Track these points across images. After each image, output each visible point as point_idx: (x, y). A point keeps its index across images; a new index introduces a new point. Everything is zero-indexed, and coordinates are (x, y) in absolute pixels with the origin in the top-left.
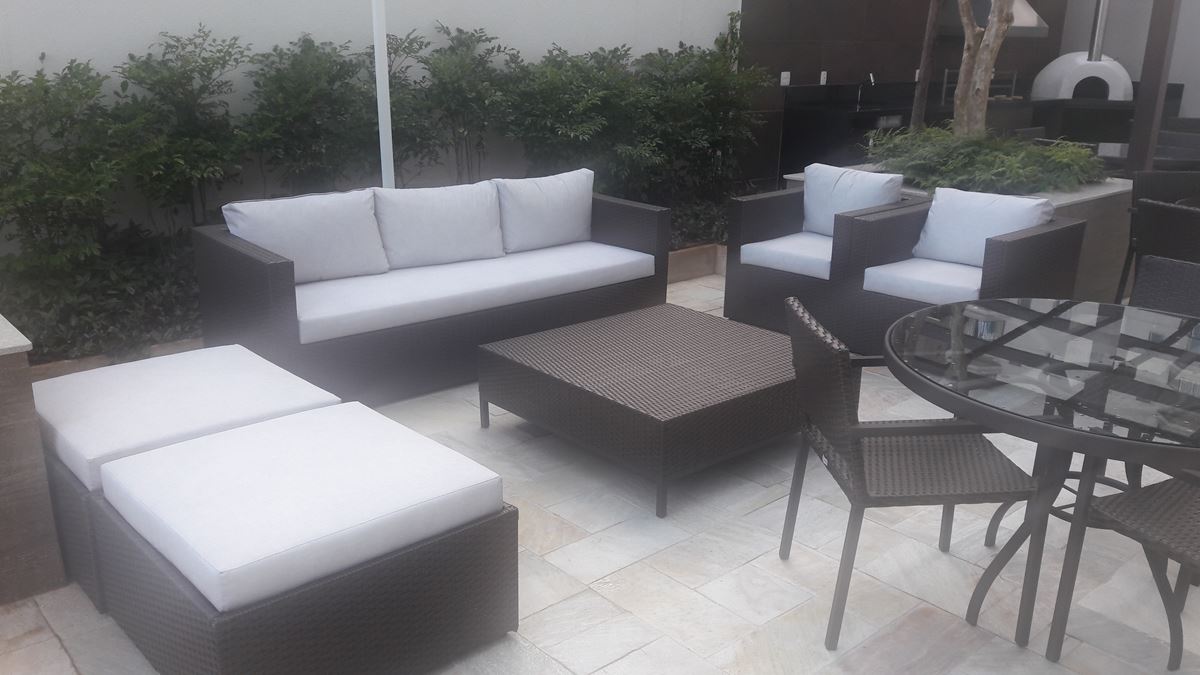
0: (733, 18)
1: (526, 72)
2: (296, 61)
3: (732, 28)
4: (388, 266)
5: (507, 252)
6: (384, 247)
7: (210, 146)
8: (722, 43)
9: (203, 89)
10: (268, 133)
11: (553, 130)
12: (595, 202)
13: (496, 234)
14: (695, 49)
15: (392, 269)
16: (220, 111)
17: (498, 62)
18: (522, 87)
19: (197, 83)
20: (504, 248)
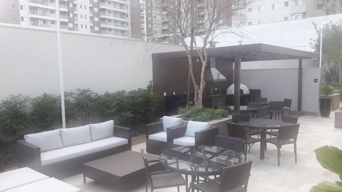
0: (151, 82)
1: (100, 98)
2: (43, 99)
3: (151, 84)
4: (63, 146)
5: (92, 141)
6: (62, 142)
7: (21, 121)
8: (148, 87)
9: (20, 107)
10: (35, 117)
11: (105, 111)
12: (114, 127)
13: (90, 137)
14: (142, 89)
15: (64, 147)
16: (24, 112)
17: (93, 96)
18: (98, 101)
19: (18, 106)
20: (92, 140)
